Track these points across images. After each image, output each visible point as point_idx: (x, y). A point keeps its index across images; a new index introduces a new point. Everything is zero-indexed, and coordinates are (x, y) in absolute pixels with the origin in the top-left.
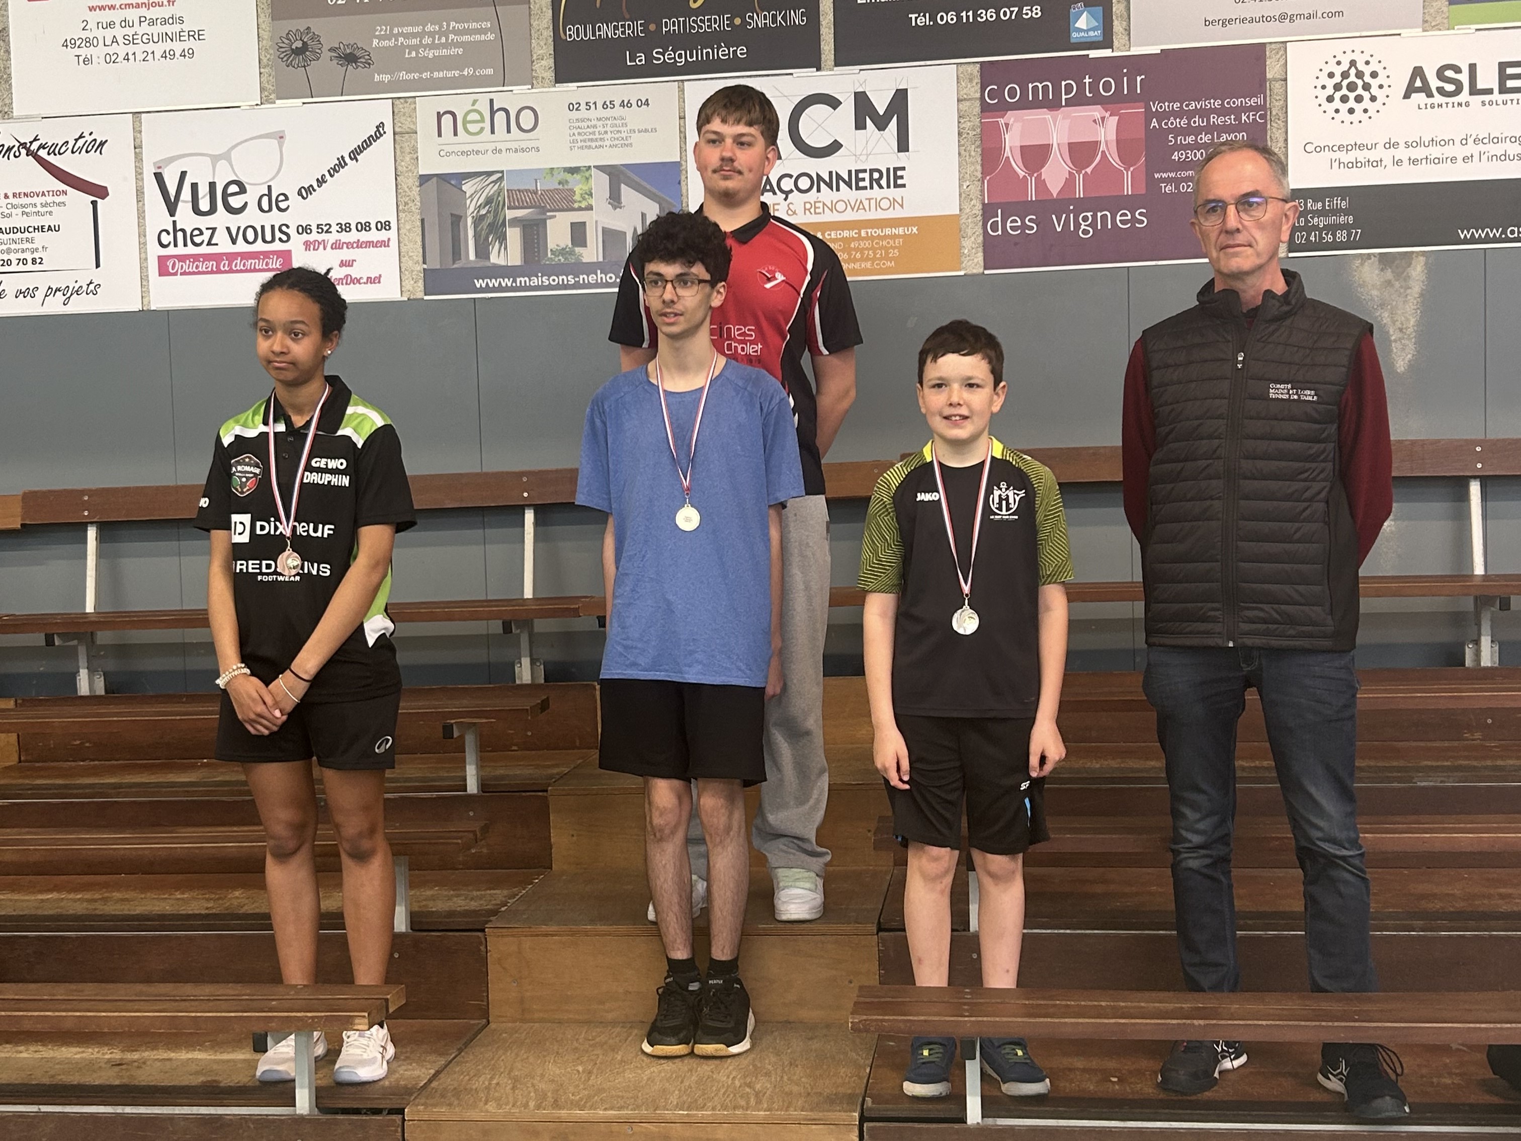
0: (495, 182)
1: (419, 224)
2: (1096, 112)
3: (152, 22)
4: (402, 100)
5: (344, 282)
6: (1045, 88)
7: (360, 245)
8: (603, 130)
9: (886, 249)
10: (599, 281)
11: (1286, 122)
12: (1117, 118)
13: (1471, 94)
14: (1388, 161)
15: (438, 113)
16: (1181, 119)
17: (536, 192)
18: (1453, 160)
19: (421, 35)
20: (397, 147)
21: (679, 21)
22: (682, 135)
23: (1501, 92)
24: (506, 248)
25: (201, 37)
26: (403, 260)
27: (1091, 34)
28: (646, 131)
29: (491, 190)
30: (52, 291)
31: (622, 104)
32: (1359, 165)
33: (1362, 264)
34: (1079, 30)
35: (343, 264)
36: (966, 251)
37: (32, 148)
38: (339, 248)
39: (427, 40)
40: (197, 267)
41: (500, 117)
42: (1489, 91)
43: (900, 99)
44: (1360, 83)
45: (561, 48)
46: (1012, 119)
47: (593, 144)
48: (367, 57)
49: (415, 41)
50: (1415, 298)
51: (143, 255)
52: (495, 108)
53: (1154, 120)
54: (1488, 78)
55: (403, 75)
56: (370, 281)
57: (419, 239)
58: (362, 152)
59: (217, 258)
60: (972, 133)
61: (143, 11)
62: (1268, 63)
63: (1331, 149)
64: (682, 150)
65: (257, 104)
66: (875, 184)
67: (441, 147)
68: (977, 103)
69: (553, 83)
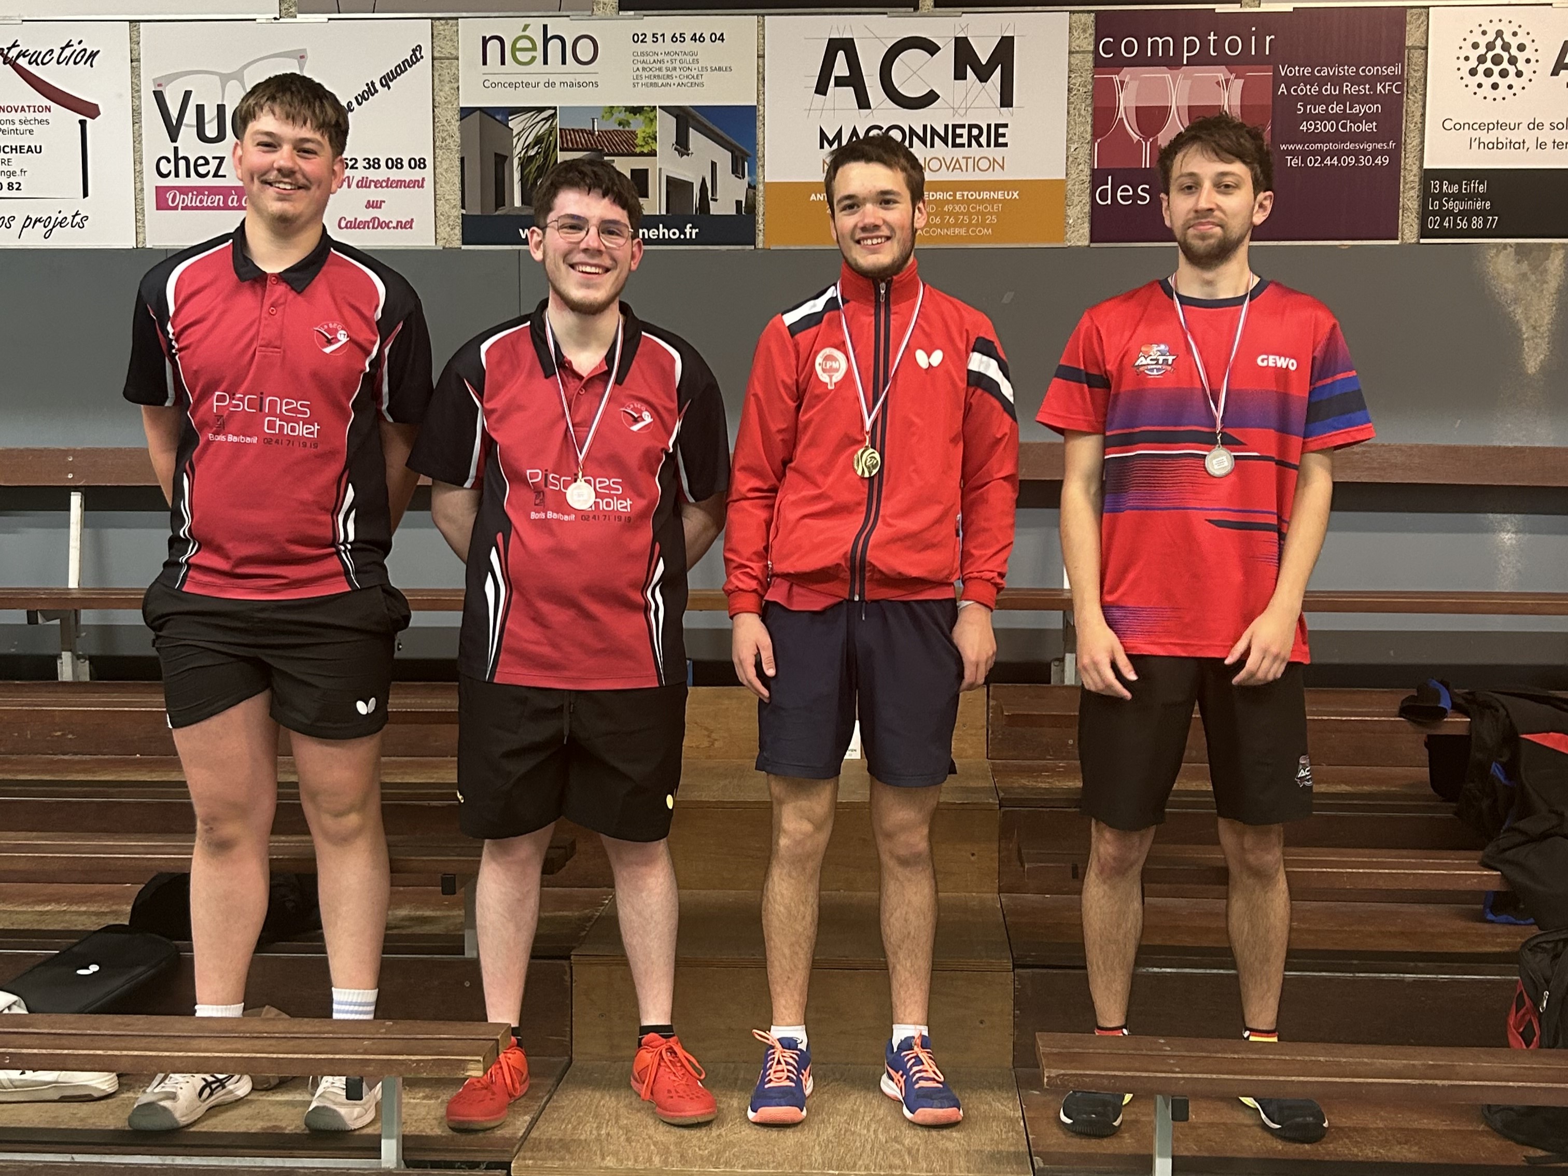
0: (547, 119)
1: (458, 163)
2: (1220, 73)
4: (442, 21)
5: (371, 225)
6: (1166, 43)
7: (389, 184)
8: (669, 65)
9: (984, 214)
10: (661, 237)
11: (1425, 95)
12: (1243, 81)
14: (1531, 143)
15: (484, 38)
16: (1312, 86)
17: (592, 133)
20: (436, 74)
22: (761, 76)
26: (439, 203)
28: (720, 69)
29: (542, 128)
30: (30, 222)
31: (694, 38)
32: (1500, 146)
33: (1497, 255)
35: (370, 205)
36: (1071, 222)
37: (10, 55)
38: (366, 187)
40: (202, 201)
41: (555, 45)
43: (1005, 48)
44: (1506, 56)
46: (1128, 76)
47: (660, 82)
50: (1552, 294)
51: (138, 185)
52: (549, 36)
53: (1283, 85)
56: (401, 225)
57: (457, 180)
58: (394, 78)
59: (225, 191)
60: (1082, 90)
62: (1407, 28)
63: (1471, 127)
64: (760, 93)
65: (275, 19)
66: (973, 142)
67: (486, 77)
68: (1090, 57)
69: (616, 10)
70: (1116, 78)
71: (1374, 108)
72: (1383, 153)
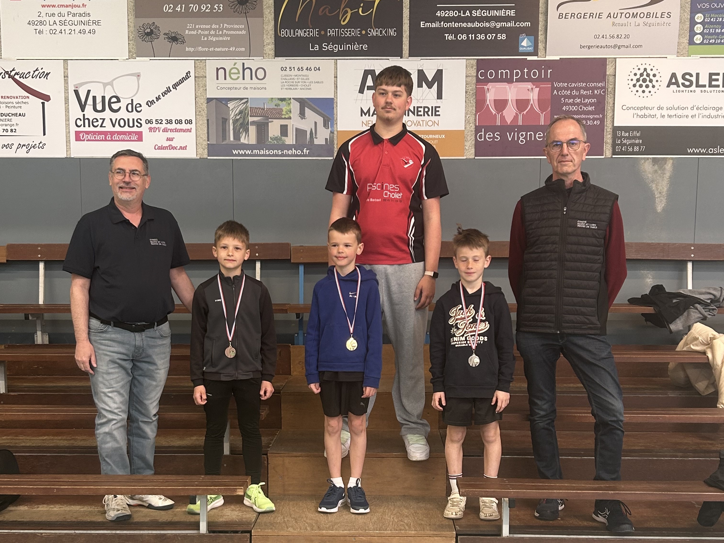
0: (244, 103)
1: (206, 122)
2: (529, 85)
3: (74, 15)
4: (199, 61)
5: (168, 148)
6: (506, 73)
7: (176, 130)
8: (296, 80)
10: (293, 153)
11: (614, 95)
12: (538, 89)
13: (696, 87)
14: (658, 115)
15: (217, 68)
16: (567, 91)
17: (264, 109)
18: (687, 116)
19: (210, 29)
20: (196, 84)
21: (336, 31)
22: (336, 85)
23: (709, 87)
24: (248, 136)
25: (99, 24)
26: (198, 139)
27: (529, 49)
28: (318, 82)
29: (242, 107)
30: (20, 146)
31: (307, 69)
33: (645, 162)
34: (523, 47)
35: (168, 139)
36: (467, 148)
37: (11, 74)
38: (166, 132)
39: (212, 32)
40: (95, 137)
41: (247, 72)
42: (704, 86)
43: (439, 74)
44: (648, 79)
45: (278, 41)
46: (491, 87)
47: (293, 87)
48: (182, 39)
49: (207, 32)
50: (667, 179)
51: (68, 130)
52: (245, 68)
53: (555, 91)
54: (704, 80)
55: (200, 49)
56: (181, 148)
57: (206, 129)
58: (179, 85)
59: (105, 133)
60: (472, 92)
61: (69, 9)
62: (607, 67)
63: (634, 108)
64: (336, 92)
65: (127, 59)
66: (426, 114)
67: (219, 85)
68: (475, 78)
69: (274, 57)
70: (486, 87)
71: (593, 101)
72: (597, 119)
